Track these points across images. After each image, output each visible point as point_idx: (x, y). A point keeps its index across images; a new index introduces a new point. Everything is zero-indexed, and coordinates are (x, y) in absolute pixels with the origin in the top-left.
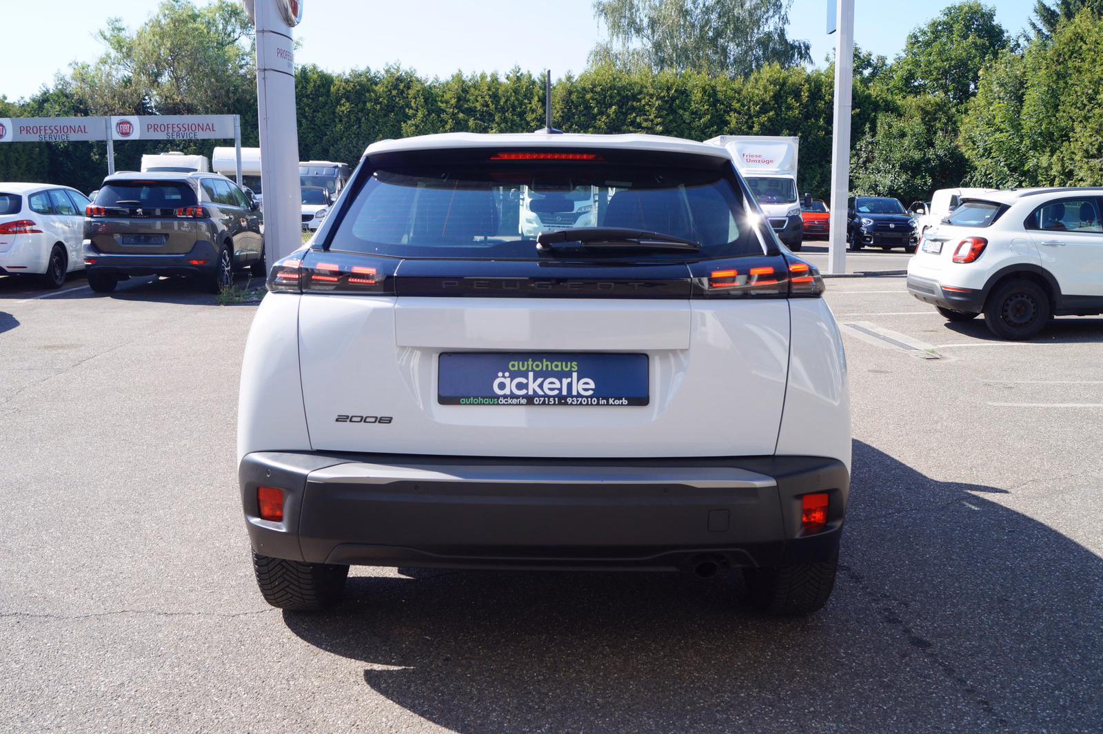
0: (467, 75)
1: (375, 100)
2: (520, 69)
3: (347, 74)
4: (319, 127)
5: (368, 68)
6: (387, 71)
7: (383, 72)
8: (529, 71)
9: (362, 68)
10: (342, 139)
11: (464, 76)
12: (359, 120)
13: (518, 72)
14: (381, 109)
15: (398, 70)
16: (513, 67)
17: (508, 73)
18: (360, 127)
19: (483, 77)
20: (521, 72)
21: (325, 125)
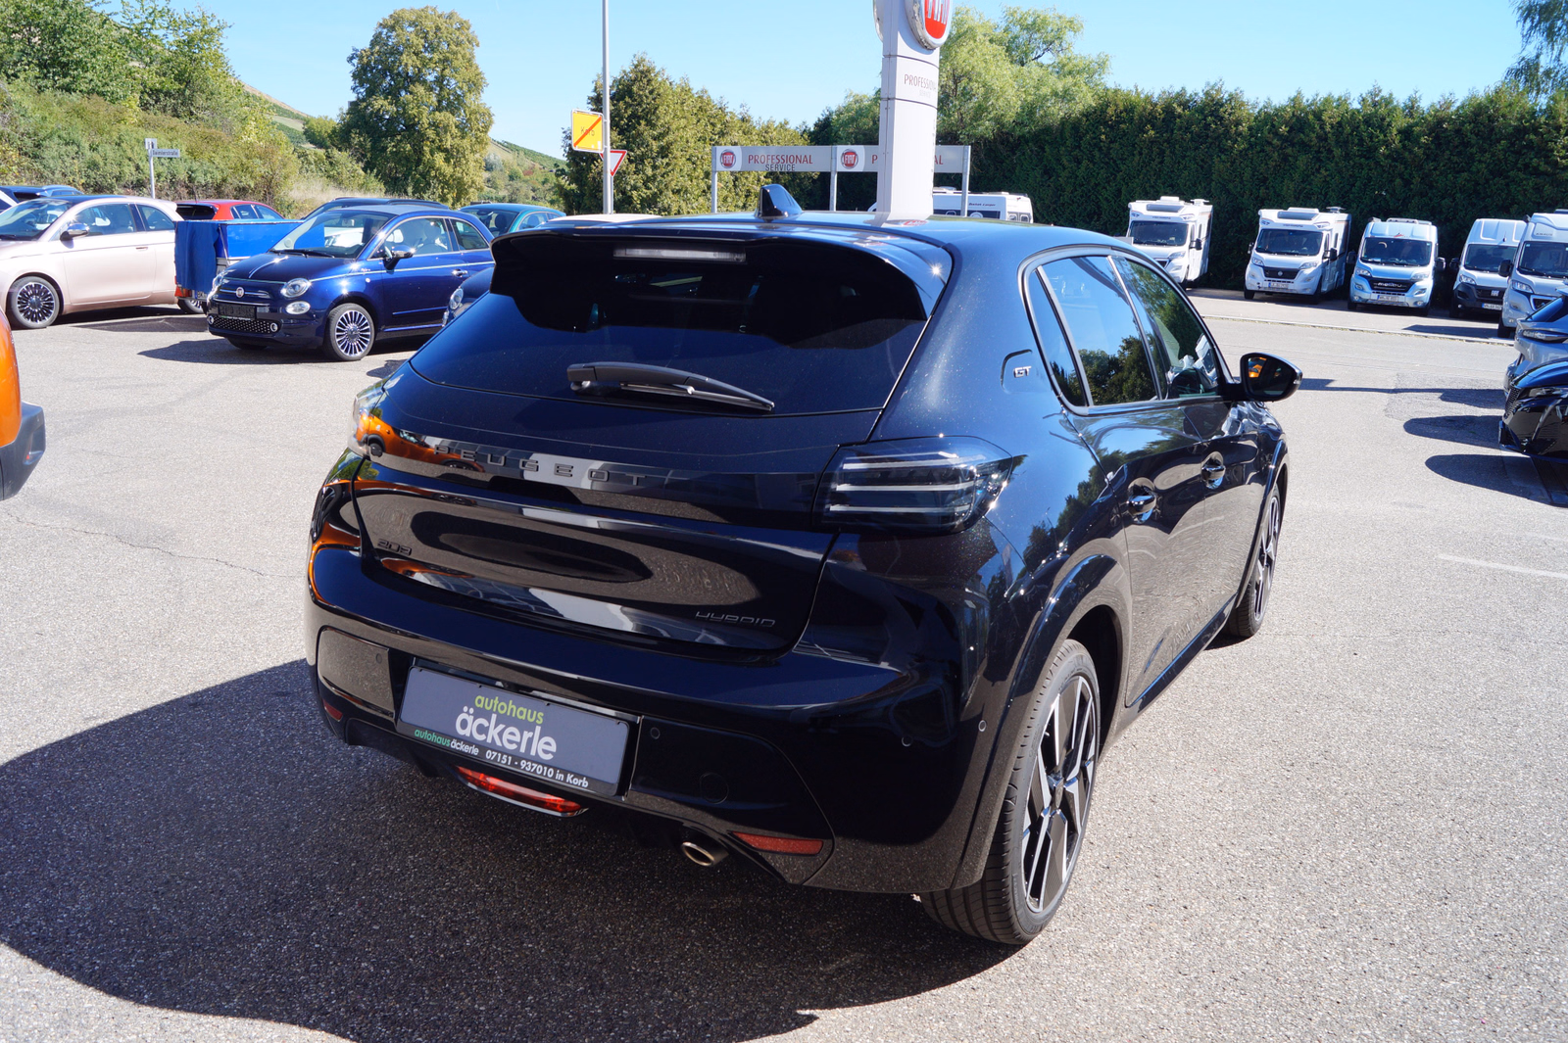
0: (1308, 96)
1: (1186, 128)
2: (1380, 91)
3: (1156, 96)
4: (1115, 162)
5: (1183, 89)
6: (1207, 94)
7: (1201, 95)
8: (1391, 95)
9: (1177, 89)
10: (1138, 175)
11: (1304, 101)
12: (1162, 153)
13: (1377, 95)
14: (1192, 140)
15: (1219, 91)
16: (1371, 88)
17: (1364, 95)
18: (1161, 162)
19: (1327, 101)
20: (1381, 94)
21: (1121, 159)
